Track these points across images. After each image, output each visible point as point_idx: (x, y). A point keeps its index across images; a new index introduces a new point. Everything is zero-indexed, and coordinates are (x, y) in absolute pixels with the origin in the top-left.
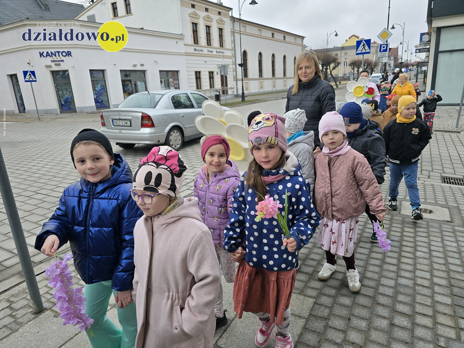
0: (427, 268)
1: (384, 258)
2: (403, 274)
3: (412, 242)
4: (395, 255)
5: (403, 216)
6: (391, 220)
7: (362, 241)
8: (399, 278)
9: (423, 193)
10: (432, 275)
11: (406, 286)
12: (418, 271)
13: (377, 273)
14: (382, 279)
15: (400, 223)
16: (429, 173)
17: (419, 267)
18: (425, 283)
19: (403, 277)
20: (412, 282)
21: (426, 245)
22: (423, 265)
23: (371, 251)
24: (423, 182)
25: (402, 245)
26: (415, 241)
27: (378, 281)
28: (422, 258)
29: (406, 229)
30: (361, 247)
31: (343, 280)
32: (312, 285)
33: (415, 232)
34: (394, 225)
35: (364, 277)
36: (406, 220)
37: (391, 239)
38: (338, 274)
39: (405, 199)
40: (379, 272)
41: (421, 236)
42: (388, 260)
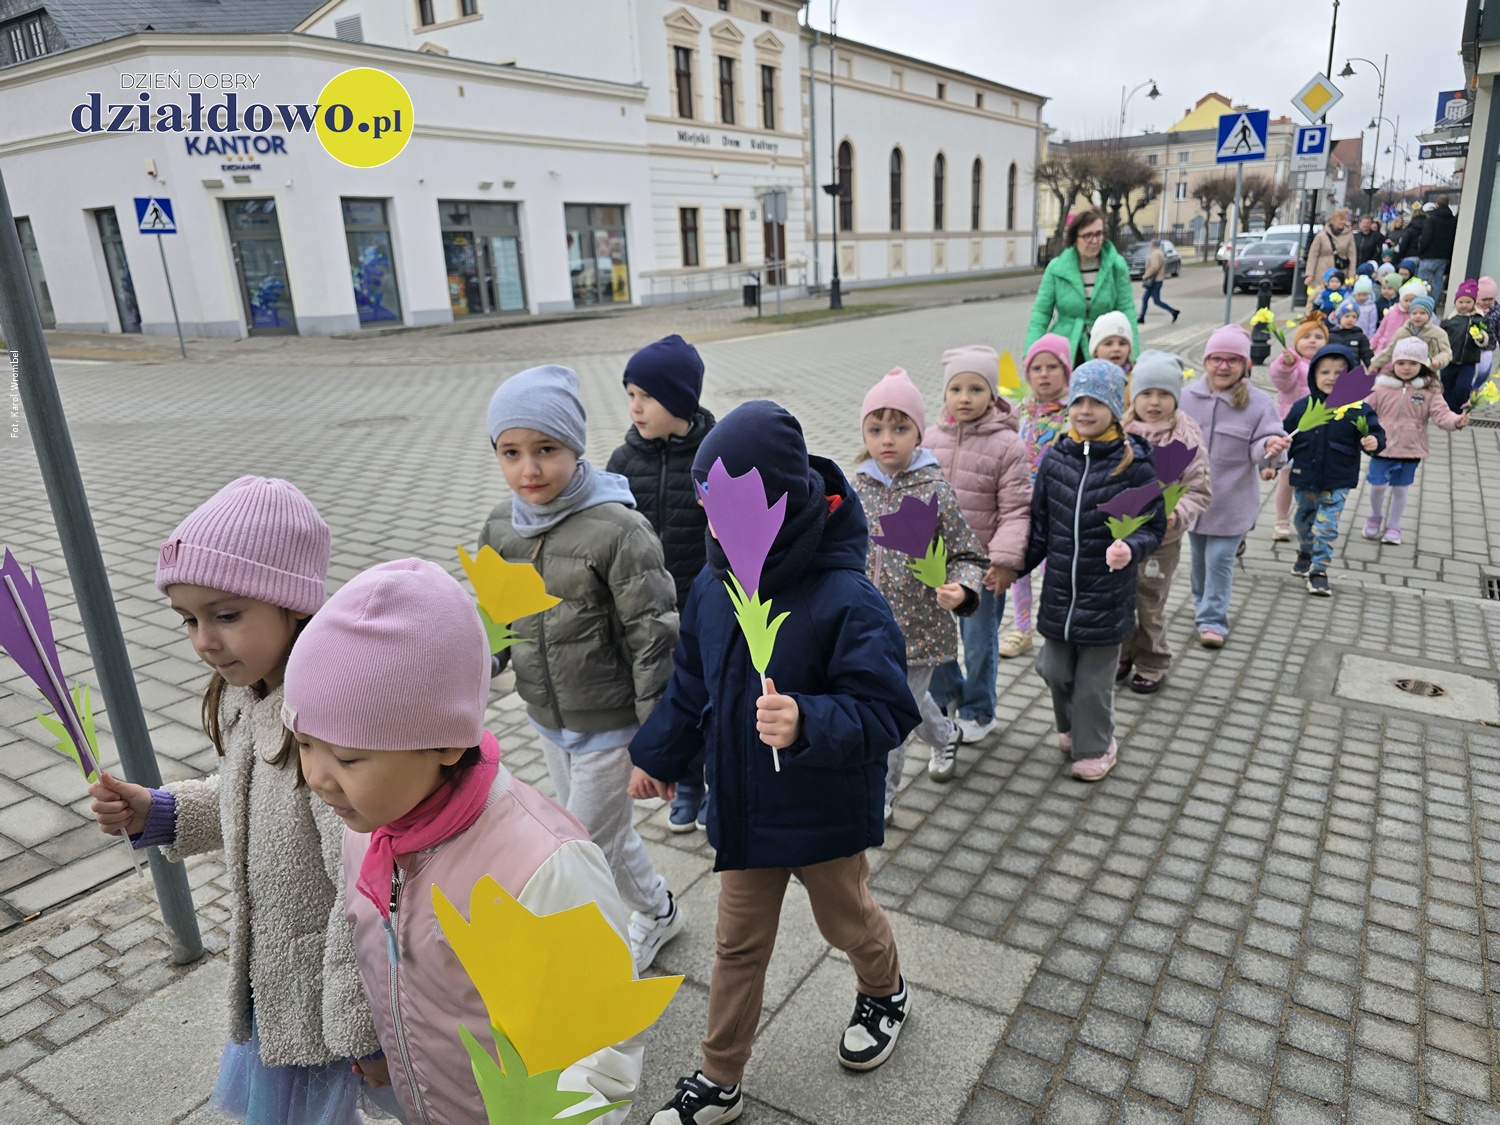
0: (1409, 873)
1: (1272, 837)
2: (1331, 887)
3: (1368, 788)
4: (1310, 828)
5: (1344, 702)
6: (1303, 714)
7: (1204, 780)
8: (1317, 902)
9: (1417, 629)
10: (1425, 896)
11: (1338, 928)
12: (1379, 880)
13: (1245, 882)
14: (1262, 903)
15: (1333, 725)
16: (1442, 564)
17: (1383, 867)
18: (1400, 921)
19: (1329, 898)
20: (1359, 915)
21: (1411, 798)
22: (1399, 859)
23: (1231, 813)
24: (1420, 593)
25: (1332, 797)
26: (1377, 788)
27: (1247, 910)
28: (1397, 839)
29: (1350, 746)
30: (1200, 799)
31: (1133, 901)
32: (1032, 912)
33: (1381, 757)
34: (1311, 730)
35: (1203, 894)
36: (1354, 715)
37: (1300, 776)
38: (1119, 881)
39: (1353, 648)
40: (1253, 879)
41: (1399, 771)
42: (1284, 842)
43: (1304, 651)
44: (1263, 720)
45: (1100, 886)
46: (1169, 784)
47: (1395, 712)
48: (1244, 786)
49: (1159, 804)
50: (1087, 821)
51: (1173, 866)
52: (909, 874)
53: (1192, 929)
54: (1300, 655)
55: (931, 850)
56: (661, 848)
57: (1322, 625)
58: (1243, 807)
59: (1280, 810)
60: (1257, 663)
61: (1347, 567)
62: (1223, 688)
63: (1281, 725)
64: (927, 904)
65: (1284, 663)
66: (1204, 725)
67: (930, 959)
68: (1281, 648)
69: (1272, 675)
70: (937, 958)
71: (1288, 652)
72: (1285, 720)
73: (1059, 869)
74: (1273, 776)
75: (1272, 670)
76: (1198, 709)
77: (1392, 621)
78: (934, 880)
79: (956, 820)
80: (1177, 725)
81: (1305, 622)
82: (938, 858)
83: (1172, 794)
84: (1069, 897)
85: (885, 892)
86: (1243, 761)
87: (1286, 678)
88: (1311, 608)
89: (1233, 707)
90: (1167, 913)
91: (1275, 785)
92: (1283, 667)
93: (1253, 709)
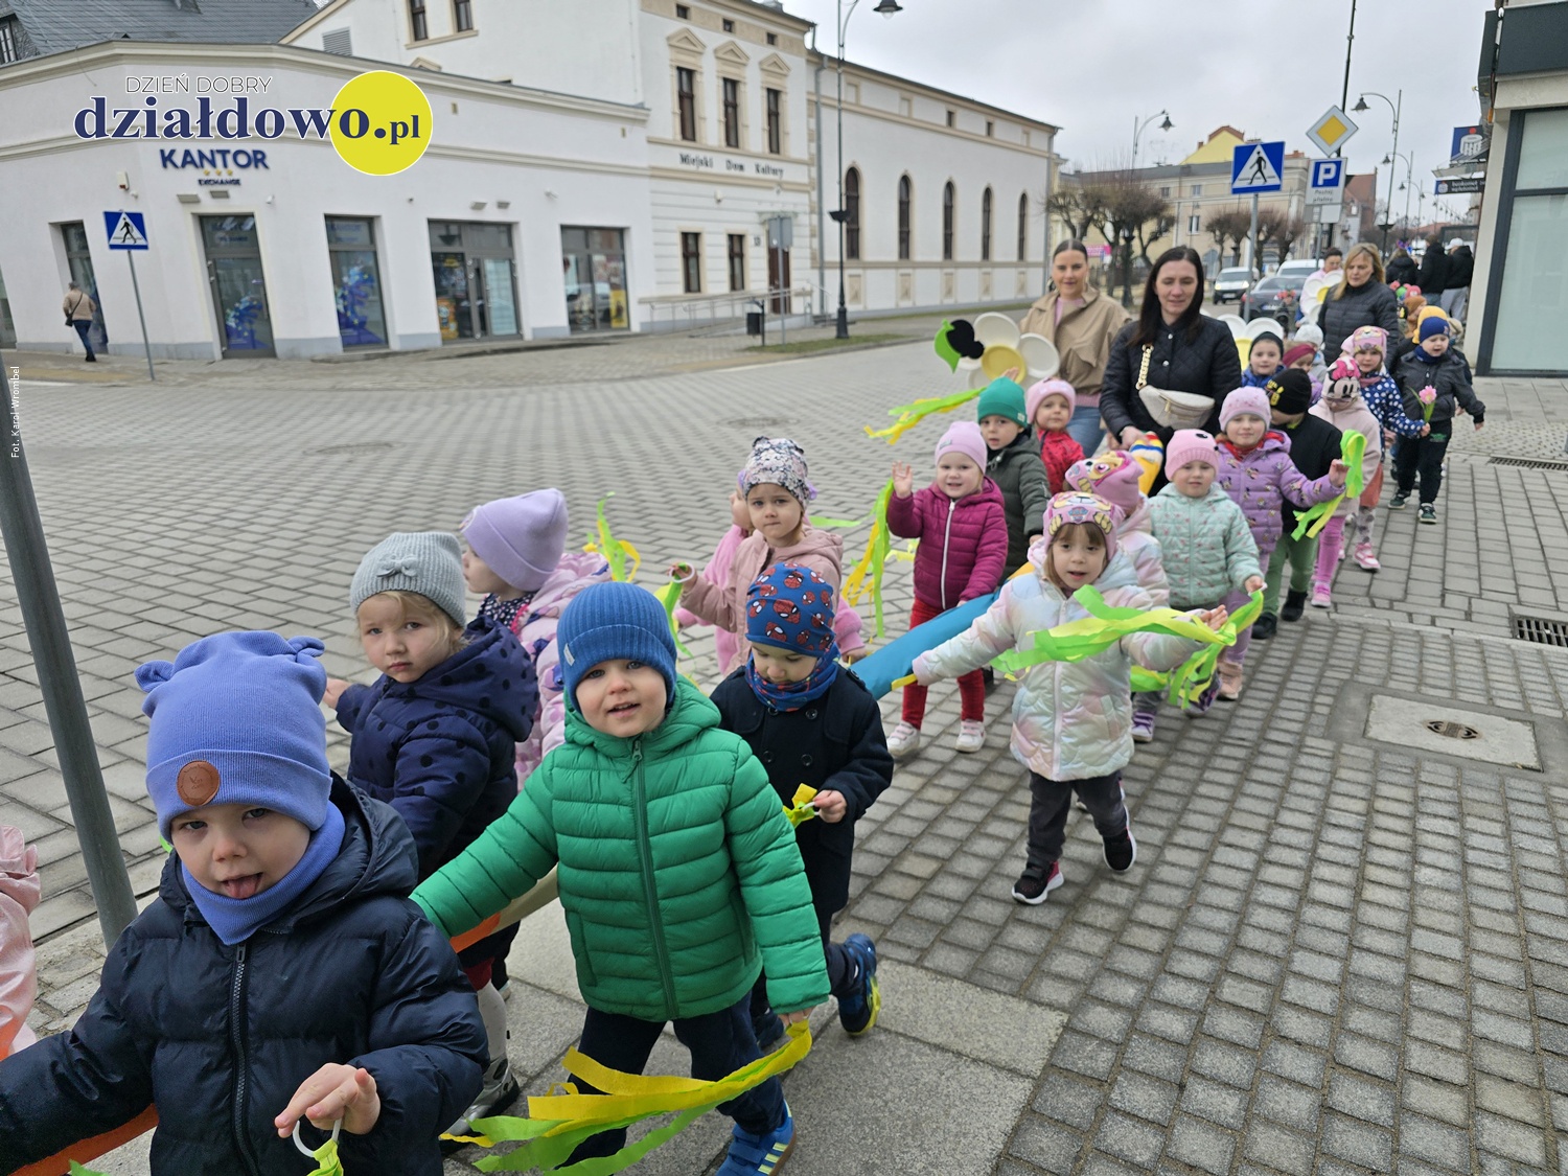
0: (1451, 923)
1: (1307, 885)
2: (1369, 939)
3: (1404, 834)
4: (1346, 876)
5: (1376, 744)
6: (1334, 757)
7: (1234, 826)
8: (1356, 955)
9: (1447, 669)
10: (1468, 947)
11: (1378, 982)
12: (1418, 932)
13: (1280, 934)
14: (1298, 955)
15: (1366, 768)
16: (1470, 603)
17: (1423, 917)
18: (1443, 975)
19: (1369, 950)
20: (1400, 968)
21: (1449, 844)
22: (1439, 908)
23: (1263, 861)
24: (1448, 632)
25: (1368, 843)
26: (1414, 834)
27: (1284, 963)
28: (1437, 888)
29: (1384, 790)
30: (1230, 846)
31: (1164, 954)
32: (1057, 966)
33: (1416, 801)
34: (1343, 773)
35: (1236, 946)
36: (1386, 758)
37: (1334, 821)
38: (1148, 932)
39: (1383, 689)
40: (1288, 930)
41: (1435, 816)
42: (1320, 891)
43: (1332, 691)
44: (1293, 762)
45: (1128, 939)
46: (1197, 830)
47: (1428, 755)
48: (1275, 832)
49: (1188, 851)
51: (1204, 916)
52: (925, 926)
53: (1226, 984)
54: (1328, 695)
55: (948, 900)
57: (1350, 665)
58: (1276, 854)
59: (1314, 858)
60: (1284, 703)
61: (1373, 605)
62: (1250, 729)
63: (1311, 768)
64: (943, 958)
65: (1312, 703)
66: (1231, 768)
67: (949, 1017)
68: (1308, 688)
69: (1300, 716)
70: (957, 1016)
71: (1316, 693)
72: (1315, 762)
73: (1084, 920)
74: (1305, 821)
75: (1300, 711)
76: (1225, 751)
77: (1421, 661)
78: (952, 932)
79: (974, 868)
80: (1203, 768)
81: (1332, 662)
82: (956, 908)
83: (1200, 840)
84: (1096, 950)
85: (900, 944)
86: (1274, 805)
87: (1315, 720)
88: (1338, 647)
89: (1261, 749)
90: (1199, 967)
91: (1308, 831)
92: (1312, 707)
93: (1283, 751)
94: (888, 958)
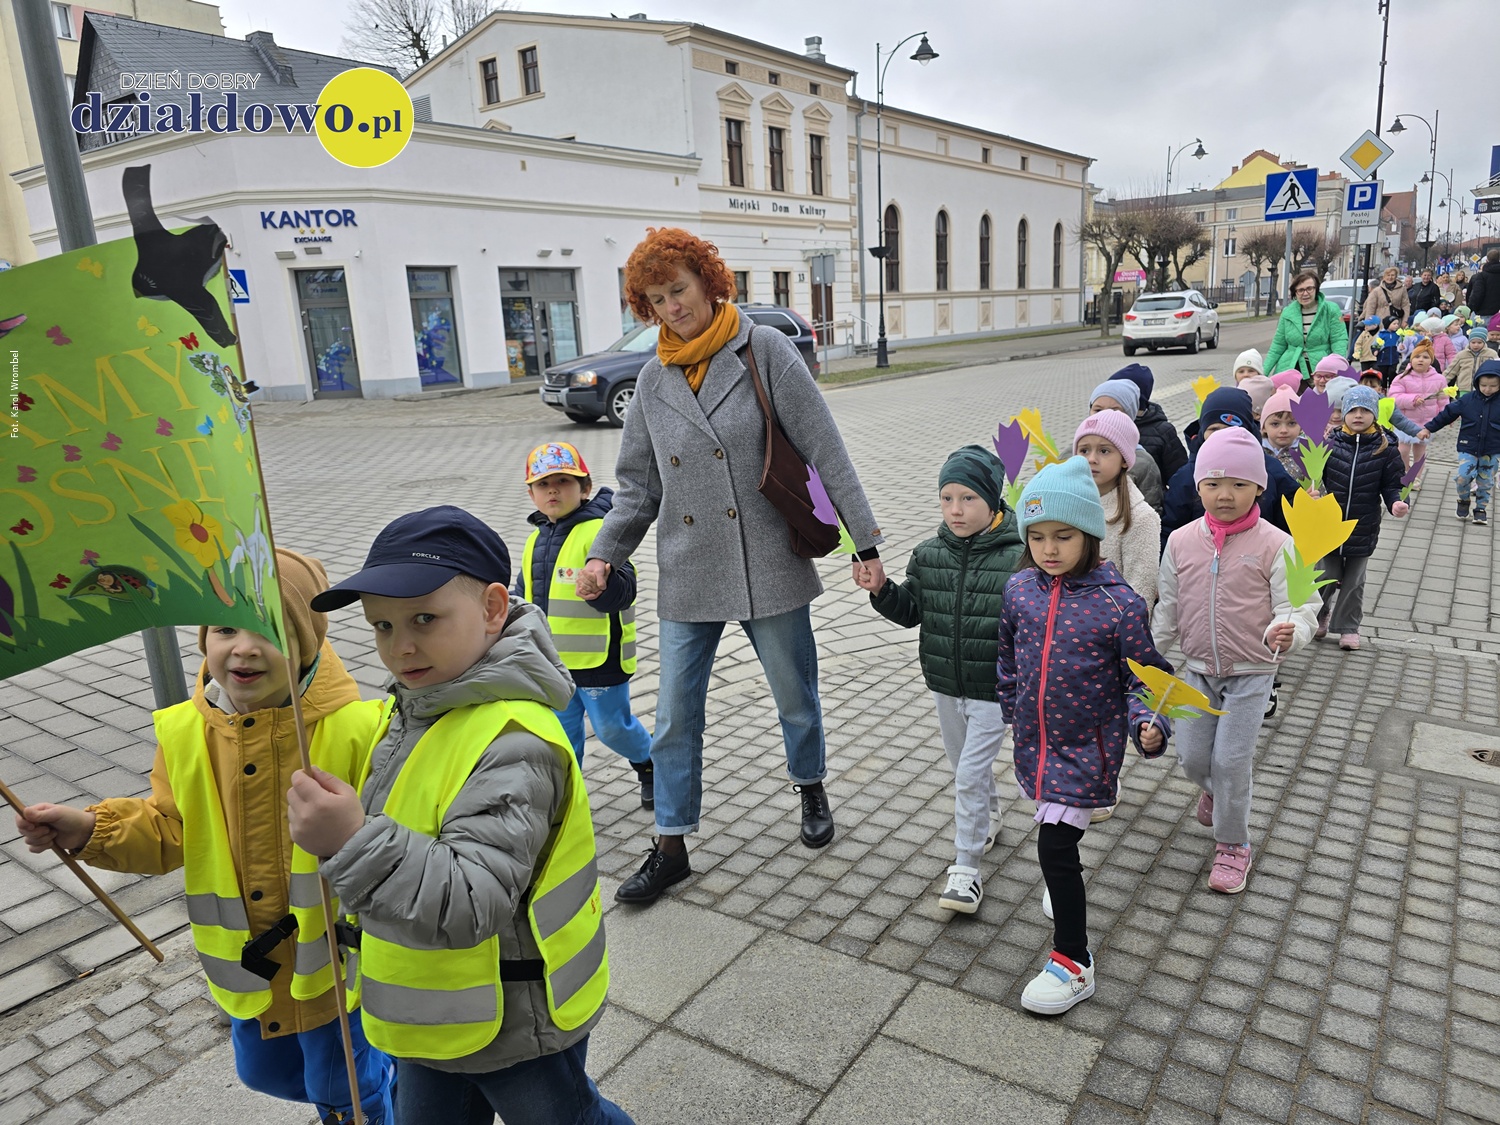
0: (1494, 959)
1: (1346, 917)
2: (1411, 973)
3: (1447, 866)
4: (1386, 908)
5: (1418, 773)
6: (1374, 786)
7: (1271, 854)
8: (1396, 989)
9: (1493, 697)
11: (1419, 1017)
12: (1462, 966)
13: (1318, 965)
14: (1337, 988)
15: (1407, 797)
17: (1466, 952)
18: (1486, 1012)
19: (1410, 985)
20: (1442, 1003)
22: (1483, 944)
23: (1301, 891)
25: (1409, 875)
26: (1457, 866)
27: (1321, 995)
28: (1480, 922)
29: (1427, 820)
30: (1267, 875)
31: (1200, 983)
33: (1460, 833)
34: (1384, 803)
35: (1273, 977)
36: (1430, 787)
37: (1374, 852)
38: (1184, 961)
39: (1425, 715)
40: (1327, 962)
41: (1481, 849)
42: (1359, 923)
43: (1372, 718)
44: (1332, 791)
45: (1163, 966)
47: (1474, 785)
48: (1313, 861)
50: (1147, 898)
51: (1241, 946)
53: (1262, 1015)
54: (1369, 722)
56: (709, 913)
57: (1391, 691)
58: (1316, 883)
59: (1353, 889)
60: (1323, 731)
61: (1416, 630)
62: (1288, 756)
63: (1351, 797)
64: (980, 980)
65: (1352, 730)
66: (1269, 796)
67: (986, 1040)
68: (1348, 714)
69: (1339, 743)
70: (994, 1039)
71: (1356, 720)
72: (1355, 791)
73: (1120, 946)
74: (1344, 851)
75: (1340, 738)
77: (1465, 688)
78: (989, 955)
81: (1373, 688)
84: (1131, 977)
85: (938, 966)
86: (1312, 834)
87: (1354, 747)
88: (1380, 673)
89: (1299, 777)
90: (1234, 997)
91: (1347, 861)
92: (1351, 734)
93: (1321, 779)
94: (927, 980)
